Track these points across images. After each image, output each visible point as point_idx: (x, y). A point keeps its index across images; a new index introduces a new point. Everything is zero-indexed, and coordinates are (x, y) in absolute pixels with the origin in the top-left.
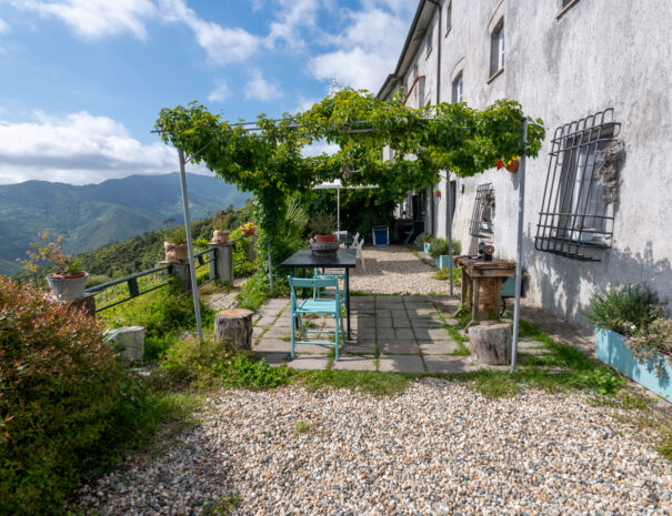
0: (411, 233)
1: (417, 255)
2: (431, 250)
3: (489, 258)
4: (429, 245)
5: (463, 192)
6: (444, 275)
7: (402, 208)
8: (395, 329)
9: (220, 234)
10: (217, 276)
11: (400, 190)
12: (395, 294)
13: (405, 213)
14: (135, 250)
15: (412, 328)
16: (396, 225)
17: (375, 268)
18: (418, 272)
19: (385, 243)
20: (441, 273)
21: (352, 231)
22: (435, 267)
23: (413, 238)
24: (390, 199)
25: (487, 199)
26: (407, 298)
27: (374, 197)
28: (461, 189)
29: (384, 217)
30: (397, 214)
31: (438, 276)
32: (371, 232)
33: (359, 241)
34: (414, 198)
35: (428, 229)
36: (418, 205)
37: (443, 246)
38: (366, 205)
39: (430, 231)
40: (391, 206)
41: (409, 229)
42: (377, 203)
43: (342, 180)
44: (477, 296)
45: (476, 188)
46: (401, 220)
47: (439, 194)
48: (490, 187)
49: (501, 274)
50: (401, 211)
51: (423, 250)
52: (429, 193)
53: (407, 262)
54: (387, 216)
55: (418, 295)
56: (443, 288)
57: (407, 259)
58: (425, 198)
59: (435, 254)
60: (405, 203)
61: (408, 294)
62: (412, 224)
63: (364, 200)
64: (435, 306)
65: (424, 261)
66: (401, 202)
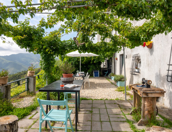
0: (107, 73)
1: (109, 81)
2: (115, 79)
3: (148, 86)
4: (113, 77)
5: (126, 58)
6: (120, 90)
7: (103, 64)
8: (101, 122)
9: (30, 72)
10: (28, 89)
11: (103, 58)
12: (101, 99)
13: (104, 66)
14: (19, 76)
15: (110, 121)
16: (102, 70)
17: (93, 86)
18: (110, 88)
19: (98, 76)
20: (119, 89)
21: (86, 72)
22: (116, 86)
23: (108, 75)
24: (99, 60)
25: (137, 60)
26: (106, 102)
27: (94, 60)
28: (125, 57)
29: (98, 67)
30: (102, 66)
31: (118, 90)
32: (93, 72)
33: (88, 75)
34: (108, 61)
35: (113, 71)
36: (109, 63)
37: (119, 78)
38: (91, 63)
39: (114, 72)
40: (100, 63)
41: (106, 71)
42: (95, 62)
43: (79, 50)
44: (144, 107)
45: (132, 56)
46: (103, 68)
47: (117, 59)
48: (139, 55)
49: (156, 95)
50: (103, 65)
51: (111, 79)
52: (113, 59)
53: (106, 83)
54: (99, 67)
55: (111, 100)
56: (121, 96)
57: (105, 82)
58: (112, 60)
59: (116, 81)
60: (105, 62)
61: (107, 99)
62: (107, 70)
63: (90, 61)
64: (120, 106)
65: (112, 83)
66: (103, 62)
